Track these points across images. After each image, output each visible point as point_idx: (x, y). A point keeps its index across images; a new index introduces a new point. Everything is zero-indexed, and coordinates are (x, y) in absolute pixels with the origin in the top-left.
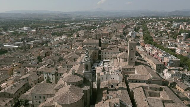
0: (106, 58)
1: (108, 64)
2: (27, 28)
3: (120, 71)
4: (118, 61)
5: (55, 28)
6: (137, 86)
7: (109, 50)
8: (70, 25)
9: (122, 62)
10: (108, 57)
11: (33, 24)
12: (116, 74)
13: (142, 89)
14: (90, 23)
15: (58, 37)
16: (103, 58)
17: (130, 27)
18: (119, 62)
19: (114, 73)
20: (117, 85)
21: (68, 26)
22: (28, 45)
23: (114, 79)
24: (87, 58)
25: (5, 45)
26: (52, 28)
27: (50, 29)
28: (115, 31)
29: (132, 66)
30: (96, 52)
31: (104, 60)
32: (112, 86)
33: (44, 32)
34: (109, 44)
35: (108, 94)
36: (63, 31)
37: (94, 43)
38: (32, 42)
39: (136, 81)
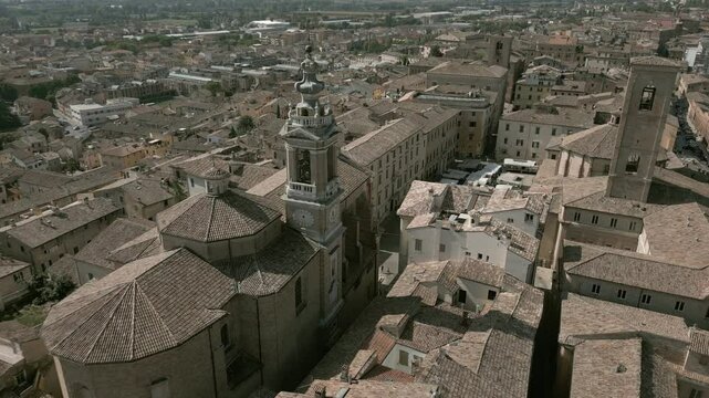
0: (518, 154)
1: (519, 179)
2: (274, 22)
3: (529, 217)
4: (561, 171)
5: (368, 26)
6: (611, 328)
7: (541, 117)
8: (433, 16)
9: (581, 175)
10: (533, 150)
11: (300, 11)
12: (496, 233)
13: (637, 357)
14: (515, 12)
15: (365, 59)
16: (505, 152)
17: (700, 31)
18: (566, 175)
19: (488, 224)
20: (492, 295)
21: (423, 20)
22: (246, 77)
23: (480, 256)
24: (305, 112)
25: (179, 72)
26: (357, 27)
27: (351, 27)
28: (614, 40)
29: (629, 204)
30: (474, 119)
31: (508, 161)
32: (461, 297)
33: (326, 38)
34: (556, 88)
35: (410, 338)
36: (396, 36)
37: (478, 79)
38: (264, 68)
39: (621, 295)
